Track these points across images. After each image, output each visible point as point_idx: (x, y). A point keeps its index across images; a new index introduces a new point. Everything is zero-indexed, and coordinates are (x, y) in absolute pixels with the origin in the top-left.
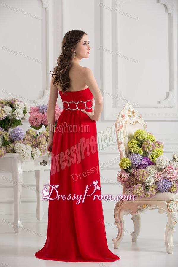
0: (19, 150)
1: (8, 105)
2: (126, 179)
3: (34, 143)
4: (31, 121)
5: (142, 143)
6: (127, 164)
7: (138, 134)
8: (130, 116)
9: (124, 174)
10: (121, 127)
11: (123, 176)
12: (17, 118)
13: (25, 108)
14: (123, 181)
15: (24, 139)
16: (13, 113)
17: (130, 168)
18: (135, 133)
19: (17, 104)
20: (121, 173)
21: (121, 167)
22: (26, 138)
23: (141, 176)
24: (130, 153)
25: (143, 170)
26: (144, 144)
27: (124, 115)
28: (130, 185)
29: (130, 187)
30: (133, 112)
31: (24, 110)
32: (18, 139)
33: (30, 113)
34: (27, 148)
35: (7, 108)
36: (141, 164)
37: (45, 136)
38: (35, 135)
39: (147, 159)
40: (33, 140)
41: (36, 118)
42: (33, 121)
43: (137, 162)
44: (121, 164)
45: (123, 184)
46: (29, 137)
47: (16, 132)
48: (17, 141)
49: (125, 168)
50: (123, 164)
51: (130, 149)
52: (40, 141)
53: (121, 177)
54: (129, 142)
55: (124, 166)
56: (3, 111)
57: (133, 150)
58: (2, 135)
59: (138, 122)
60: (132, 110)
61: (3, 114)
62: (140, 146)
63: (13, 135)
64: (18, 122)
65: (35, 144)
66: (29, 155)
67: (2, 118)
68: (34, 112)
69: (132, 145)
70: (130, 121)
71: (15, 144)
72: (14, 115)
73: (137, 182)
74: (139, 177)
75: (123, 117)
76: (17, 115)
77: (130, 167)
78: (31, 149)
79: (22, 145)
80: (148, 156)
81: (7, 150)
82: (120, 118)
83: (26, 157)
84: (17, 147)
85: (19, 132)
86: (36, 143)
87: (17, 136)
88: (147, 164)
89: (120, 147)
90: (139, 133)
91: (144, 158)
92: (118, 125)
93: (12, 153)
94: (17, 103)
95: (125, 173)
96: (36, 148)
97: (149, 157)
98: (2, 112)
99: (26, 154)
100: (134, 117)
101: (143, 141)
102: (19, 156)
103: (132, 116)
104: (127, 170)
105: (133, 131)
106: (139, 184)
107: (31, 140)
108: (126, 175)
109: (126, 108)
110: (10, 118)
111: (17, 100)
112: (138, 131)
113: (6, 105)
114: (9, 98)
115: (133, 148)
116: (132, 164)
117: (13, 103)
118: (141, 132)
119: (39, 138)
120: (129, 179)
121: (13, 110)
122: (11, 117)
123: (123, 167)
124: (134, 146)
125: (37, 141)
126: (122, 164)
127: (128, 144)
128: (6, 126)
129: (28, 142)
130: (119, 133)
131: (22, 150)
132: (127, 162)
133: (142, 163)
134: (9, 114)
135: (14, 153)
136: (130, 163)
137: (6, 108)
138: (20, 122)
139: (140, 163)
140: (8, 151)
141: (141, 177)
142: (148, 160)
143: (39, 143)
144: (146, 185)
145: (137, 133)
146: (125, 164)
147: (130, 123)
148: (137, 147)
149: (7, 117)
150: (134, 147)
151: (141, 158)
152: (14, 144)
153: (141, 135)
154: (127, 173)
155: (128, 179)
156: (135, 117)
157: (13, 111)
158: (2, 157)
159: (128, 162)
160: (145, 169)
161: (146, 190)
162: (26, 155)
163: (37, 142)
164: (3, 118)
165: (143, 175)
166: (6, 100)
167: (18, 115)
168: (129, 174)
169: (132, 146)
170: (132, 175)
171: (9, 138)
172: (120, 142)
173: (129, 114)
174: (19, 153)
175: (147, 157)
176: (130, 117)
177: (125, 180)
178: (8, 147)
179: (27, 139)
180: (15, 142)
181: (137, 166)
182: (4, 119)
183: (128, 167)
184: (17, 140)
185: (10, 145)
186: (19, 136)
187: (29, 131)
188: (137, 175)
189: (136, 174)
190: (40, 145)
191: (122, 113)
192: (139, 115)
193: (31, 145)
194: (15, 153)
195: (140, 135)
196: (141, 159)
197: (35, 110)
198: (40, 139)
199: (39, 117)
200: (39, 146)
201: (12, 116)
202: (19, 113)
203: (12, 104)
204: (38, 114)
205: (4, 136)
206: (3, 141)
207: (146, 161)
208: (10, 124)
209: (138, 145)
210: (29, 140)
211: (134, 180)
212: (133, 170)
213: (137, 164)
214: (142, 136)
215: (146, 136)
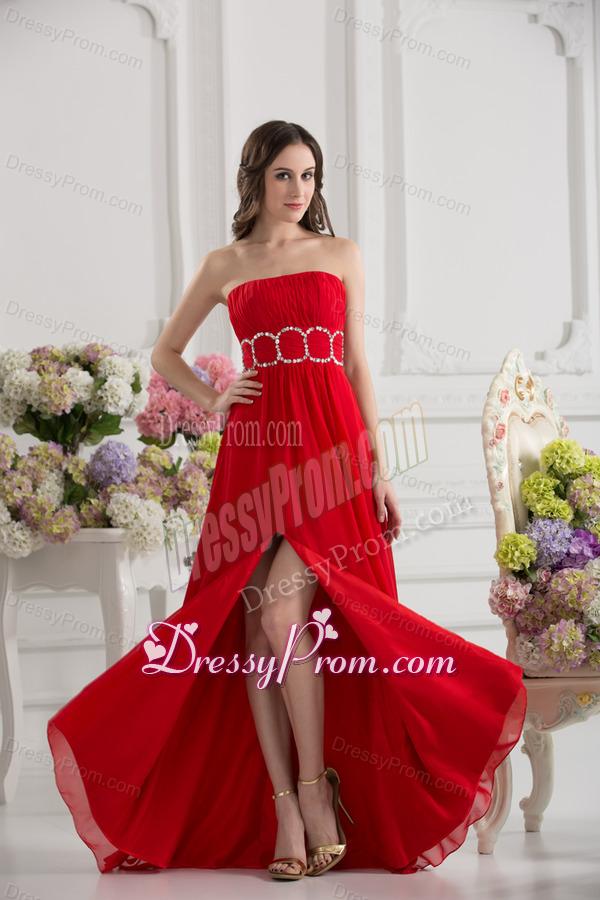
0: (125, 517)
1: (77, 365)
2: (520, 604)
3: (171, 493)
4: (143, 421)
5: (566, 486)
6: (522, 553)
7: (557, 453)
8: (521, 397)
9: (515, 588)
10: (501, 432)
11: (510, 593)
12: (111, 410)
13: (137, 376)
14: (510, 612)
15: (136, 482)
16: (99, 392)
17: (534, 567)
18: (542, 452)
19: (110, 363)
20: (503, 585)
21: (502, 564)
22: (141, 475)
23: (575, 592)
24: (530, 515)
25: (577, 571)
26: (575, 489)
27: (507, 392)
28: (534, 624)
29: (536, 631)
30: (530, 384)
31: (132, 380)
32: (118, 481)
33: (148, 389)
34: (151, 509)
35: (77, 374)
36: (568, 554)
37: (204, 470)
38: (169, 467)
39: (586, 538)
40: (166, 482)
41: (161, 409)
42: (152, 418)
43: (556, 547)
44: (503, 556)
45: (509, 623)
46: (149, 472)
47: (110, 457)
48: (113, 486)
49: (518, 568)
50: (510, 556)
51: (528, 504)
52: (190, 486)
53: (504, 598)
54: (526, 482)
55: (512, 561)
56: (65, 387)
57: (539, 507)
58: (64, 468)
59: (543, 416)
60: (525, 375)
61: (65, 396)
62: (561, 494)
63: (99, 466)
64: (111, 424)
65: (174, 498)
66: (159, 535)
67: (63, 408)
68: (155, 387)
69: (536, 491)
70: (522, 413)
71: (107, 498)
72: (102, 397)
73: (560, 614)
74: (567, 598)
75: (505, 398)
76: (112, 397)
77: (531, 564)
78: (163, 512)
79: (134, 500)
80: (588, 527)
81: (81, 518)
82: (495, 401)
83: (148, 538)
84: (119, 506)
85: (122, 457)
86: (175, 492)
87: (114, 469)
88: (588, 552)
89: (496, 497)
90: (559, 451)
91: (576, 534)
92: (491, 425)
93: (98, 527)
94: (108, 358)
95: (518, 583)
96: (179, 509)
97: (593, 530)
98: (62, 389)
99: (149, 529)
100: (532, 398)
101: (573, 476)
102: (124, 535)
103: (526, 395)
104: (521, 575)
105: (536, 443)
106: (567, 620)
107: (158, 481)
108: (518, 592)
109: (507, 369)
110: (88, 409)
111: (106, 347)
112: (556, 446)
113: (69, 364)
114: (78, 344)
115: (539, 501)
116: (540, 556)
117: (95, 359)
118: (566, 448)
119: (186, 475)
120: (532, 604)
121: (96, 380)
122: (88, 407)
123: (511, 565)
124: (542, 494)
125: (179, 486)
126: (506, 555)
127: (521, 490)
128: (71, 436)
129: (148, 489)
130: (493, 452)
131: (136, 518)
132: (523, 546)
133: (574, 550)
134: (85, 396)
135: (104, 527)
136: (531, 550)
137: (73, 375)
138: (119, 422)
139: (565, 551)
140: (85, 520)
141: (572, 596)
142: (592, 541)
143: (186, 492)
144: (590, 621)
145: (552, 451)
146: (517, 554)
147: (523, 420)
148: (554, 500)
149: (76, 405)
150: (542, 496)
151: (568, 532)
152: (104, 498)
153: (566, 456)
154: (523, 584)
155: (528, 605)
156: (535, 400)
157: (97, 384)
158: (67, 541)
159: (526, 547)
160: (582, 568)
161: (592, 640)
162: (149, 534)
163: (177, 489)
164: (64, 411)
165: (579, 589)
166: (69, 347)
167: (116, 399)
168: (529, 587)
169: (535, 495)
170: (540, 591)
171: (87, 477)
172: (496, 483)
173: (519, 390)
174: (126, 526)
175: (584, 529)
176: (522, 399)
177: (518, 607)
178: (84, 508)
179: (144, 478)
180: (109, 490)
181: (555, 560)
182: (68, 411)
183: (528, 566)
184: (115, 484)
185: (92, 501)
186: (120, 468)
187: (147, 454)
188: (560, 589)
189: (557, 585)
190: (188, 500)
191: (500, 386)
192: (545, 392)
193: (160, 498)
194: (110, 526)
195: (562, 458)
196: (568, 536)
197: (156, 382)
198: (189, 479)
199: (171, 404)
200: (184, 503)
201: (92, 402)
202: (117, 393)
203: (90, 363)
204: (168, 396)
205: (70, 471)
206: (65, 488)
207: (585, 543)
208: (84, 429)
209: (557, 490)
210: (151, 483)
211: (550, 607)
212: (540, 575)
213: (555, 554)
214: (568, 462)
215: (580, 462)
